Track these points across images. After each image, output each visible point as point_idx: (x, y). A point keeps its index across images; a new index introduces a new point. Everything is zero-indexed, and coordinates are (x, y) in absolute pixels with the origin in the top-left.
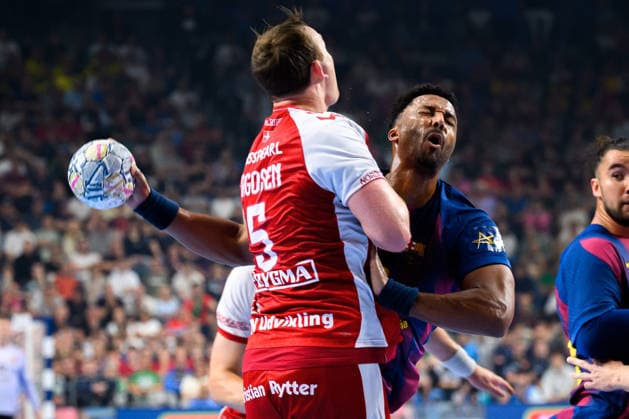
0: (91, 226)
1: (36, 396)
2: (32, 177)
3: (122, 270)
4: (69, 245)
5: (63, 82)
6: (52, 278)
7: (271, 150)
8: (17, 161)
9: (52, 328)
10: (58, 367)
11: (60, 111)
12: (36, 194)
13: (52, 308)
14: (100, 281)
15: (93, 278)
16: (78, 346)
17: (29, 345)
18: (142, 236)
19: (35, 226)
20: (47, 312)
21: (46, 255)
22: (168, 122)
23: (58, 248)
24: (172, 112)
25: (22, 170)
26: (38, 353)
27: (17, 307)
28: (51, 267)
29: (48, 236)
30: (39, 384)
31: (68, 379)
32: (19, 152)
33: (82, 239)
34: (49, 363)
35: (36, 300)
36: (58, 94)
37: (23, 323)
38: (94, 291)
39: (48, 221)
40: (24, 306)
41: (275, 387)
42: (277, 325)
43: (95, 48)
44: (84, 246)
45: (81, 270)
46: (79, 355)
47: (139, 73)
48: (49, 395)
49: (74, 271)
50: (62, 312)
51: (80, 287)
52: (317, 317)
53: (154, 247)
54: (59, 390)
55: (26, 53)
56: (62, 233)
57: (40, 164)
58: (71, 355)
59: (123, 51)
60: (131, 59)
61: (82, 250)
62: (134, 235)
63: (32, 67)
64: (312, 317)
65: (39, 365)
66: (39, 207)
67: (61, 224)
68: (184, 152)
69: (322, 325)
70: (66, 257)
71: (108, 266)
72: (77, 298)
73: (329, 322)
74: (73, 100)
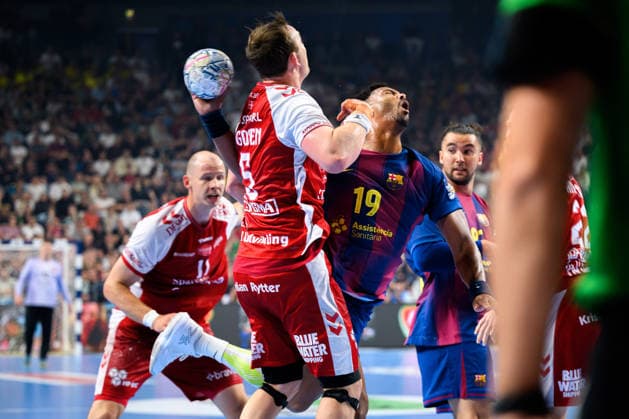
0: (109, 180)
1: (69, 295)
2: (69, 146)
3: (130, 210)
4: (93, 192)
5: (91, 82)
6: (82, 215)
7: (254, 117)
8: (58, 135)
9: (81, 248)
10: (85, 275)
11: (88, 101)
12: (71, 158)
13: (82, 236)
14: (115, 216)
15: (110, 215)
16: (99, 261)
17: (66, 260)
18: (143, 188)
19: (70, 179)
20: (78, 238)
21: (78, 199)
22: (162, 110)
23: (85, 194)
24: (165, 103)
25: (62, 141)
26: (72, 265)
27: (57, 234)
28: (81, 208)
29: (80, 187)
30: (71, 287)
31: (92, 283)
32: (61, 130)
33: (102, 188)
34: (79, 272)
35: (71, 229)
36: (88, 90)
37: (61, 245)
38: (110, 223)
39: (79, 176)
40: (63, 234)
41: (254, 287)
42: (254, 241)
43: (113, 59)
44: (104, 193)
45: (102, 209)
46: (99, 267)
47: (142, 77)
48: (79, 294)
49: (96, 211)
50: (89, 238)
51: (101, 222)
52: (277, 238)
53: (152, 194)
54: (86, 291)
55: (66, 62)
56: (89, 184)
57: (74, 138)
58: (94, 267)
59: (132, 62)
60: (138, 67)
61: (102, 196)
62: (138, 187)
63: (70, 72)
64: (274, 238)
65: (73, 273)
66: (73, 167)
67: (88, 179)
68: (173, 131)
69: (280, 244)
70: (91, 201)
71: (120, 207)
72: (99, 229)
73: (285, 242)
74: (97, 94)
